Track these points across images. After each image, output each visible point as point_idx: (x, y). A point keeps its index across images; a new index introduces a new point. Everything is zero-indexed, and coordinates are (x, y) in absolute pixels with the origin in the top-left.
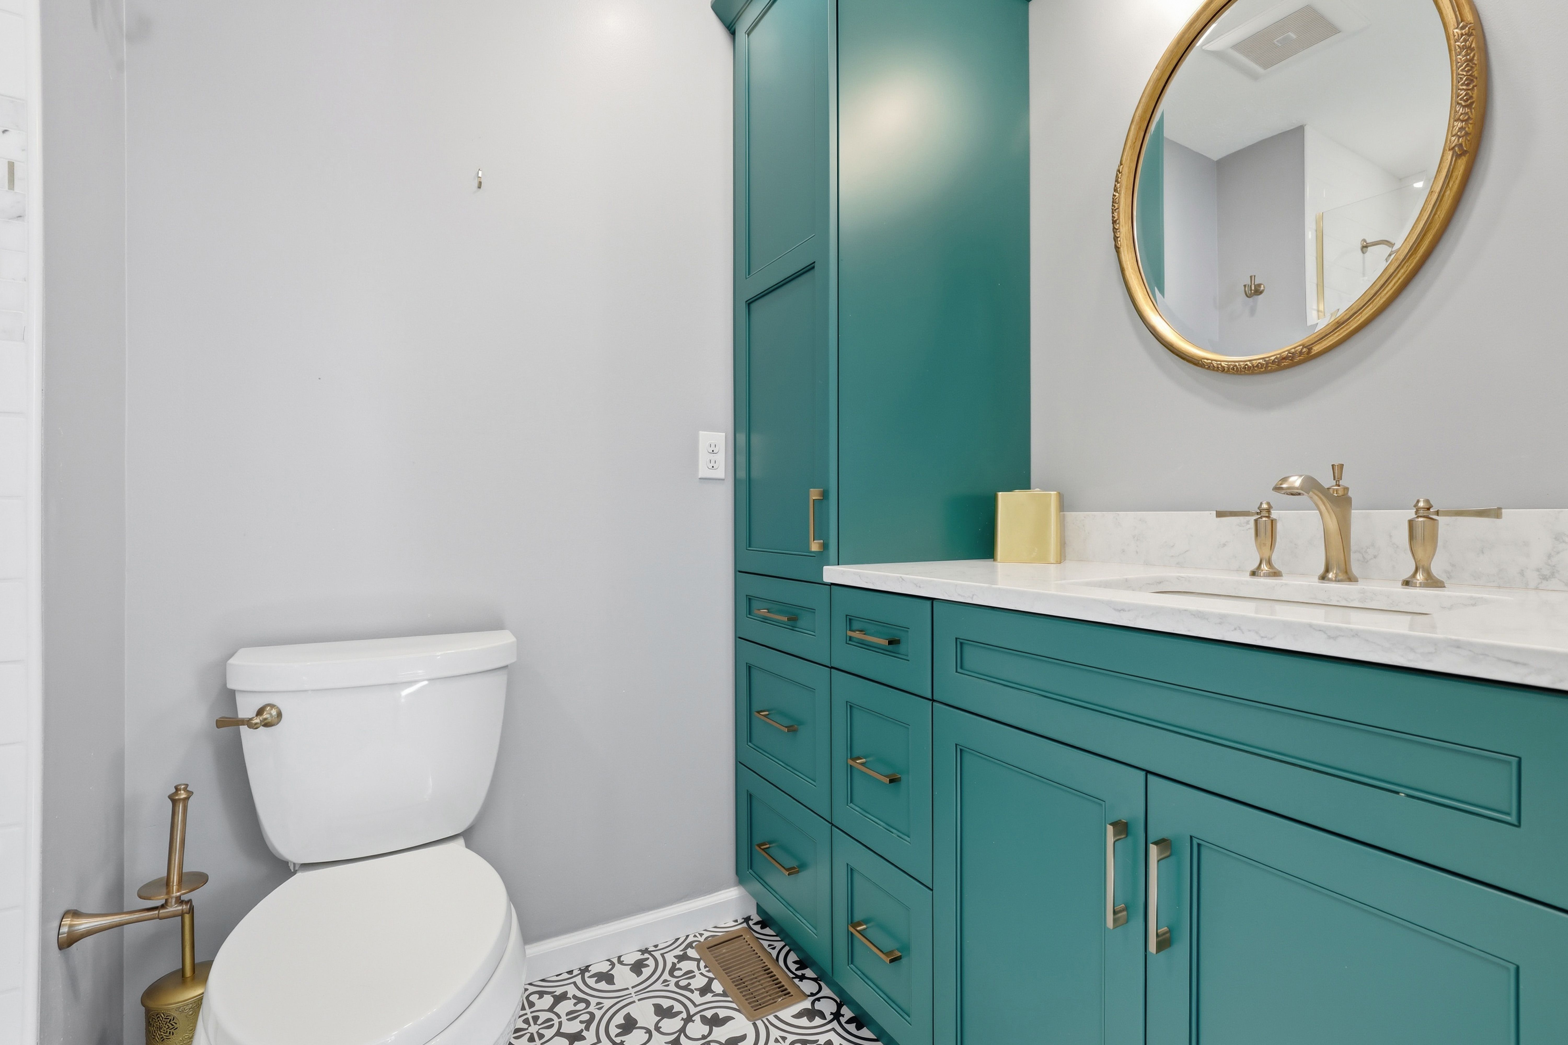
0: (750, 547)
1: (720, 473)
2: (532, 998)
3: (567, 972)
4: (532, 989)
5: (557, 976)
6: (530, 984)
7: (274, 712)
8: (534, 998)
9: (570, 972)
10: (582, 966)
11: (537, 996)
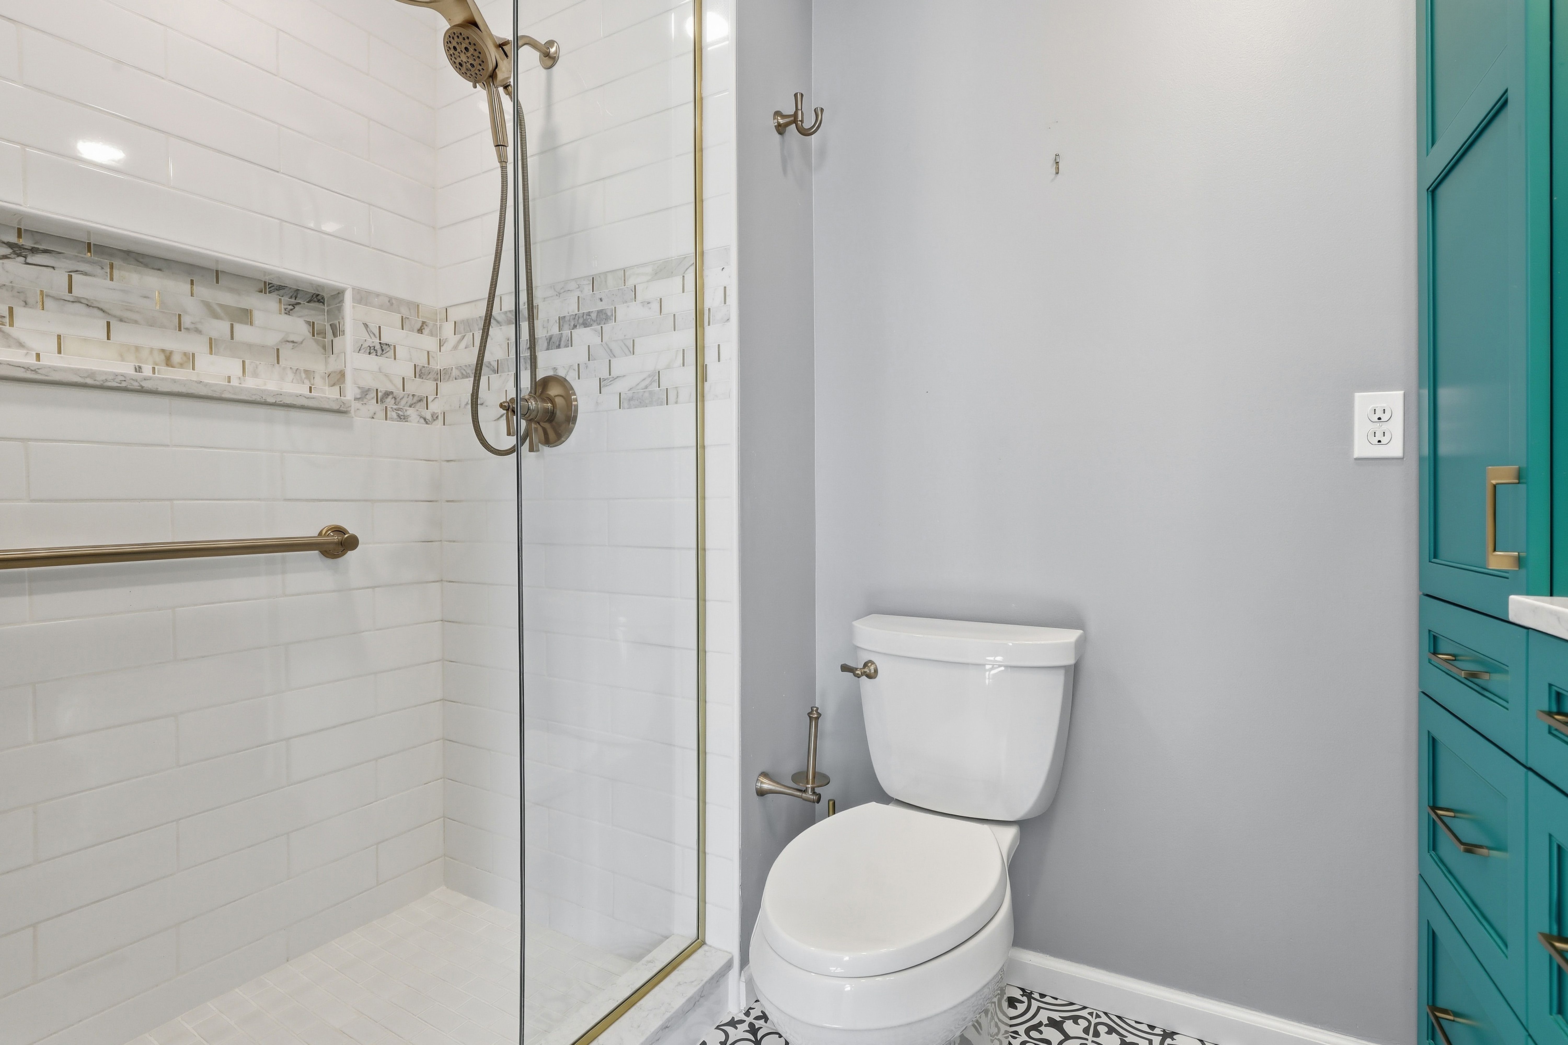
0: (1435, 557)
1: (1395, 449)
2: (1100, 1028)
3: (1147, 1025)
4: (1104, 1019)
5: (1136, 1022)
6: (1106, 1014)
7: (872, 668)
8: (1102, 1029)
9: (1152, 1027)
10: (1169, 1029)
11: (1106, 1029)
